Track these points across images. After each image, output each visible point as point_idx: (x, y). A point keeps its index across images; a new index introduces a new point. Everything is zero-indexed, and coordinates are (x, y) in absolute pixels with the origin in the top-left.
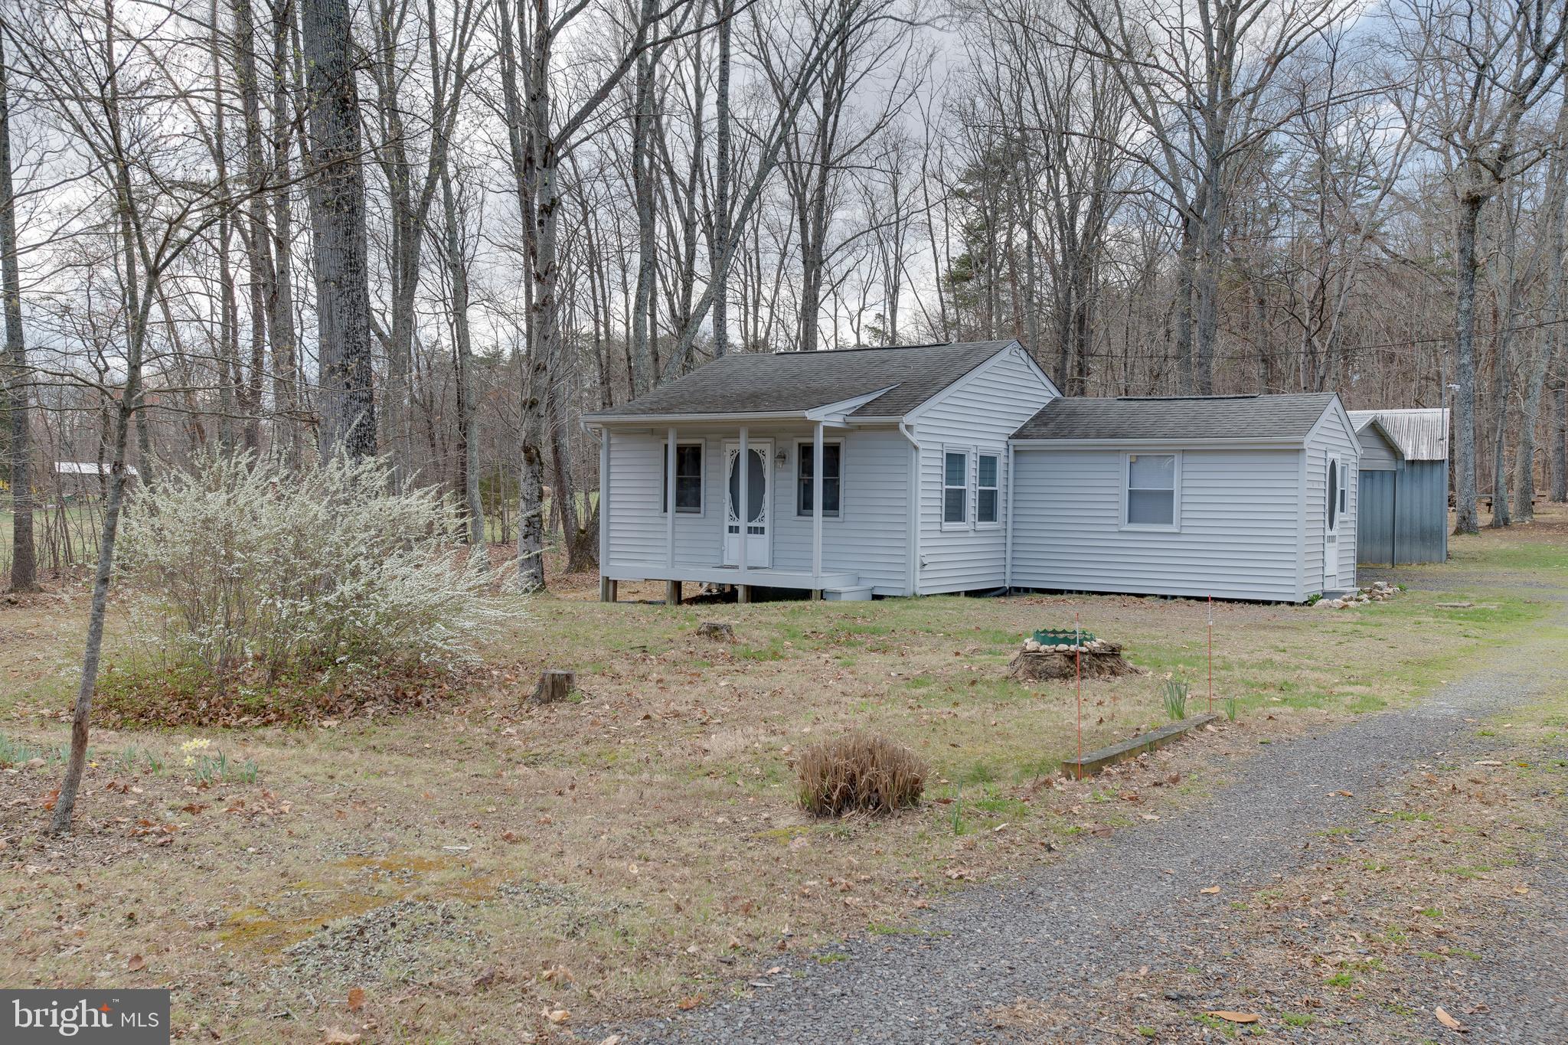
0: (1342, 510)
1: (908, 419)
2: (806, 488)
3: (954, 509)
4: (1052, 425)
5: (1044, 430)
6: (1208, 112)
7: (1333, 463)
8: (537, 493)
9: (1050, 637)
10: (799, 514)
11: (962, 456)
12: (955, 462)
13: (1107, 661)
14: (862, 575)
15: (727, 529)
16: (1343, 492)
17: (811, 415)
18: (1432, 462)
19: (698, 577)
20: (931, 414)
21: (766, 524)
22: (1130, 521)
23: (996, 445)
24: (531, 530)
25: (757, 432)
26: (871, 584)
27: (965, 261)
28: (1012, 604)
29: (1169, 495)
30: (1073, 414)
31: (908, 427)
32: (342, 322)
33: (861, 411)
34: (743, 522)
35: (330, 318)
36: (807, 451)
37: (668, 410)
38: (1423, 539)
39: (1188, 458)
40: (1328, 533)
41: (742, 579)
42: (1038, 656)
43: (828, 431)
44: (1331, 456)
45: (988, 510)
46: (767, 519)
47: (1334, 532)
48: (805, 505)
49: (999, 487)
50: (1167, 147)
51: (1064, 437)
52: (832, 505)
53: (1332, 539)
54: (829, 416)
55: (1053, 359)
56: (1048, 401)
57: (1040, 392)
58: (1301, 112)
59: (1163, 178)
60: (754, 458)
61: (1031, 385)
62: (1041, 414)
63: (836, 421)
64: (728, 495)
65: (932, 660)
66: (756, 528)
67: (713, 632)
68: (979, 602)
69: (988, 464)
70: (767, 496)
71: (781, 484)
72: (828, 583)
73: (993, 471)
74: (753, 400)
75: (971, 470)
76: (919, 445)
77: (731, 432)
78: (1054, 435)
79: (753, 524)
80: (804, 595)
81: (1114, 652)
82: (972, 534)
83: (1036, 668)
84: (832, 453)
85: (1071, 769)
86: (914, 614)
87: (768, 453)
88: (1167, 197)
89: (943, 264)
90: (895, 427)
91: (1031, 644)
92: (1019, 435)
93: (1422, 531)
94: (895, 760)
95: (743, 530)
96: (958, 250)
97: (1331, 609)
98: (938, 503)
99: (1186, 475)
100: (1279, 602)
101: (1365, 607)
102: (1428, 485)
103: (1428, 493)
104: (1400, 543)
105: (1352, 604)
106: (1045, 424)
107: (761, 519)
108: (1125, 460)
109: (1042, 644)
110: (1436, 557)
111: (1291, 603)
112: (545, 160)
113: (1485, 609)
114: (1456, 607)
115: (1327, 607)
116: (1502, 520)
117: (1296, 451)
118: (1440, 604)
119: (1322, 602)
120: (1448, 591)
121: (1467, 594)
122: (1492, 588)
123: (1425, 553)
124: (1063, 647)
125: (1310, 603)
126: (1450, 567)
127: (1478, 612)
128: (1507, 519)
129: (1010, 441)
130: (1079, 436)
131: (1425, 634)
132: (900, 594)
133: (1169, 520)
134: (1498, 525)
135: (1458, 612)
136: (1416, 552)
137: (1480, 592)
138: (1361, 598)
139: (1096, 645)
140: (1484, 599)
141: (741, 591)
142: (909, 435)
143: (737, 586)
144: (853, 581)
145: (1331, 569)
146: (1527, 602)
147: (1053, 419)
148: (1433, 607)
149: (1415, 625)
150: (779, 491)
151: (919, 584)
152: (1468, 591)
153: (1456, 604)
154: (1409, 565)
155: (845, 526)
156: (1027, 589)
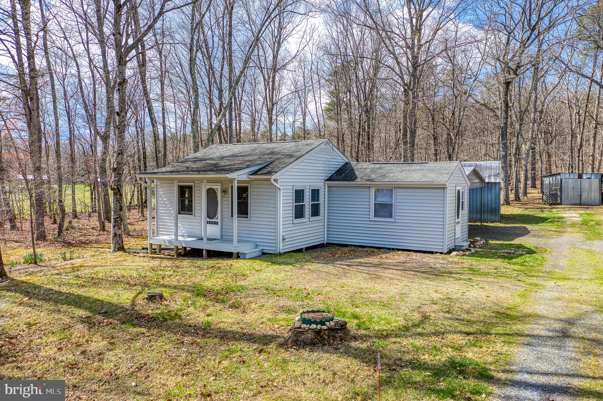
0: (462, 209)
3: (299, 213)
4: (343, 175)
5: (340, 177)
6: (412, 48)
7: (459, 191)
8: (119, 208)
10: (232, 216)
11: (303, 190)
12: (299, 194)
14: (258, 244)
16: (463, 202)
17: (230, 176)
18: (495, 183)
20: (287, 173)
21: (219, 220)
22: (375, 216)
23: (319, 183)
24: (116, 224)
25: (214, 181)
26: (262, 248)
29: (391, 205)
31: (275, 180)
33: (255, 173)
38: (492, 212)
39: (398, 190)
40: (457, 220)
41: (205, 247)
43: (239, 182)
44: (458, 188)
45: (315, 211)
46: (219, 218)
47: (459, 220)
49: (321, 201)
50: (398, 63)
51: (348, 180)
53: (458, 223)
54: (240, 176)
56: (343, 164)
58: (446, 49)
59: (397, 74)
60: (215, 192)
61: (335, 157)
62: (339, 170)
63: (243, 178)
66: (215, 222)
69: (315, 194)
70: (219, 208)
71: (225, 203)
72: (241, 250)
73: (318, 195)
75: (307, 196)
76: (280, 187)
78: (344, 180)
79: (213, 220)
80: (230, 254)
82: (308, 223)
84: (246, 190)
87: (219, 190)
88: (399, 81)
90: (269, 180)
92: (330, 179)
93: (491, 209)
97: (458, 257)
98: (291, 212)
99: (398, 197)
100: (436, 253)
101: (472, 255)
102: (493, 191)
103: (493, 195)
104: (484, 214)
105: (467, 253)
106: (341, 174)
107: (217, 219)
108: (373, 190)
109: (303, 323)
110: (497, 219)
111: (441, 253)
112: (120, 62)
113: (522, 255)
114: (509, 253)
115: (457, 255)
116: (517, 198)
117: (443, 188)
118: (503, 251)
119: (454, 253)
120: (504, 241)
121: (512, 242)
122: (521, 238)
123: (493, 218)
124: (313, 326)
125: (449, 252)
126: (503, 223)
127: (520, 258)
128: (519, 198)
129: (326, 182)
130: (353, 180)
131: (501, 280)
132: (273, 252)
133: (391, 217)
134: (516, 200)
135: (511, 258)
136: (489, 217)
137: (517, 241)
138: (470, 248)
139: (332, 323)
140: (520, 247)
141: (204, 253)
142: (275, 184)
143: (202, 250)
144: (254, 246)
145: (458, 235)
146: (537, 248)
147: (344, 172)
148: (500, 253)
149: (495, 271)
150: (224, 206)
151: (282, 248)
152: (512, 240)
153: (509, 251)
154: (487, 222)
155: (251, 222)
156: (333, 244)
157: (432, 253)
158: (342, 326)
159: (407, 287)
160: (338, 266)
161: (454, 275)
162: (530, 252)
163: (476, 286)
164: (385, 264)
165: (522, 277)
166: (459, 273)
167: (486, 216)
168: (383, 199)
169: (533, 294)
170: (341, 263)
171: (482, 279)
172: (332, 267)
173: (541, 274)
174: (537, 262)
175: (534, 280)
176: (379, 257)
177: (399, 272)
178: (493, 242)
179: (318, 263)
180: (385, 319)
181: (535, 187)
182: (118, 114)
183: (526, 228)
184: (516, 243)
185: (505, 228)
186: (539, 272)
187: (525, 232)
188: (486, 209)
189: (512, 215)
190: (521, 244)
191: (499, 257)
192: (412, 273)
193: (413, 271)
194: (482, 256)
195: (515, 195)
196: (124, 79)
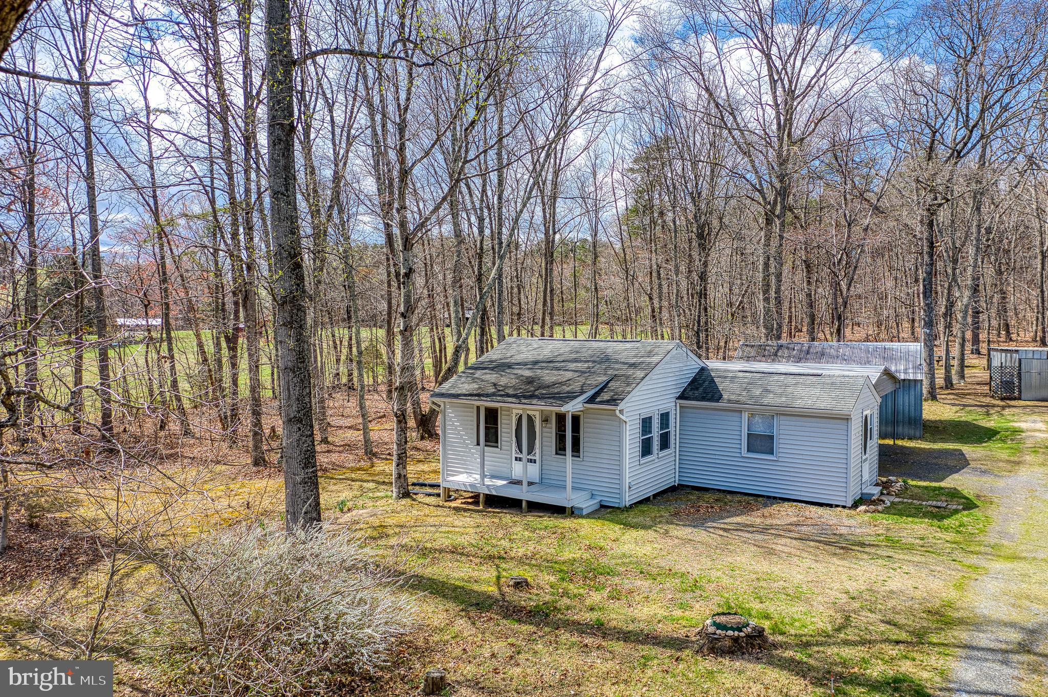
0: (871, 438)
1: (621, 406)
2: (561, 438)
3: (646, 449)
4: (701, 390)
5: (697, 393)
7: (866, 417)
10: (557, 454)
11: (651, 418)
12: (646, 424)
13: (756, 640)
14: (594, 493)
15: (514, 459)
16: (871, 426)
17: (565, 408)
18: (917, 381)
20: (633, 399)
21: (537, 458)
22: (748, 451)
23: (668, 403)
24: (401, 462)
26: (600, 499)
29: (772, 437)
31: (621, 412)
32: (295, 393)
33: (592, 400)
34: (524, 456)
35: (289, 389)
36: (560, 419)
37: (479, 396)
38: (910, 423)
39: (782, 418)
40: (863, 457)
41: (525, 497)
42: (715, 638)
43: (574, 415)
44: (865, 413)
45: (665, 443)
46: (537, 455)
47: (867, 455)
48: (561, 449)
49: (671, 429)
51: (709, 400)
52: (576, 451)
53: (866, 461)
54: (573, 408)
56: (697, 371)
57: (693, 366)
60: (530, 420)
61: (688, 363)
62: (694, 380)
63: (579, 408)
64: (514, 439)
66: (531, 460)
69: (665, 417)
70: (537, 441)
71: (546, 437)
72: (575, 502)
73: (668, 420)
75: (655, 424)
76: (627, 420)
78: (703, 399)
79: (529, 457)
81: (761, 636)
82: (657, 461)
84: (576, 421)
87: (537, 417)
90: (613, 412)
92: (682, 396)
93: (910, 418)
95: (525, 460)
97: (869, 514)
98: (638, 449)
99: (781, 427)
100: (837, 506)
101: (887, 511)
102: (912, 392)
103: (912, 398)
104: (898, 426)
105: (880, 508)
106: (697, 389)
107: (534, 455)
108: (745, 416)
109: (718, 629)
110: (918, 434)
111: (844, 507)
112: (405, 246)
113: (956, 511)
114: (939, 507)
115: (866, 511)
116: (949, 384)
117: (847, 419)
118: (930, 503)
119: (863, 508)
120: (931, 481)
121: (943, 484)
122: (956, 476)
123: (912, 432)
124: (730, 633)
125: (855, 505)
126: (926, 441)
127: (954, 517)
128: (952, 384)
129: (678, 401)
130: (717, 401)
131: (931, 559)
132: (617, 506)
133: (771, 452)
134: (947, 388)
135: (941, 518)
136: (906, 430)
137: (949, 483)
138: (883, 498)
139: (749, 630)
140: (954, 494)
141: (524, 504)
142: (621, 416)
143: (521, 501)
144: (589, 496)
145: (866, 477)
146: (978, 496)
147: (701, 385)
148: (927, 506)
149: (921, 542)
150: (544, 439)
151: (628, 499)
152: (942, 480)
153: (939, 504)
154: (903, 439)
155: (583, 463)
156: (688, 486)
157: (831, 506)
158: (760, 632)
159: (812, 571)
160: (711, 530)
161: (867, 550)
162: (969, 505)
163: (899, 570)
164: (771, 526)
165: (958, 555)
166: (873, 545)
167: (900, 429)
168: (760, 428)
169: (972, 583)
170: (715, 525)
171: (906, 557)
172: (703, 533)
173: (982, 549)
174: (978, 526)
175: (973, 560)
176: (759, 513)
177: (794, 542)
178: (914, 483)
179: (683, 525)
180: (799, 620)
181: (979, 354)
182: (403, 315)
183: (963, 454)
184: (948, 486)
185: (930, 452)
186: (981, 545)
187: (960, 463)
188: (901, 417)
189: (941, 421)
190: (955, 489)
191: (925, 515)
192: (812, 544)
193: (813, 541)
194: (901, 514)
195: (945, 380)
196: (411, 269)
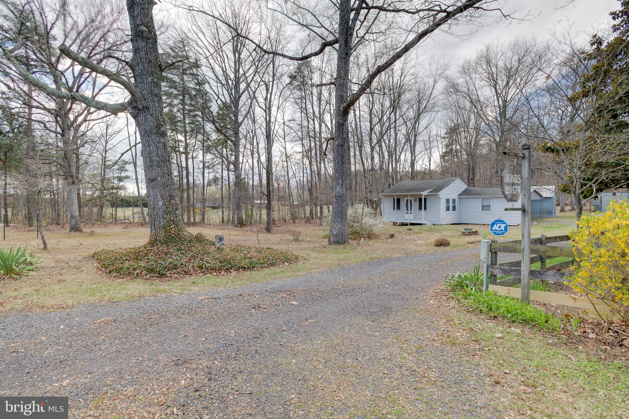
1: (439, 193)
2: (420, 205)
3: (448, 209)
5: (465, 194)
9: (465, 229)
10: (419, 210)
11: (449, 199)
12: (448, 201)
13: (476, 233)
14: (431, 221)
15: (405, 213)
17: (422, 193)
18: (550, 198)
19: (399, 221)
20: (444, 192)
22: (482, 211)
23: (455, 197)
25: (411, 196)
26: (433, 222)
27: (446, 152)
28: (459, 226)
29: (490, 205)
30: (470, 191)
31: (439, 195)
33: (430, 192)
36: (420, 200)
37: (395, 192)
39: (493, 199)
41: (409, 222)
42: (464, 232)
43: (425, 196)
45: (454, 209)
46: (413, 211)
48: (420, 208)
49: (456, 205)
51: (469, 195)
52: (425, 208)
54: (425, 193)
55: (466, 181)
57: (464, 187)
60: (411, 201)
61: (462, 185)
62: (464, 191)
63: (426, 194)
64: (405, 206)
65: (446, 234)
67: (410, 229)
68: (453, 226)
69: (454, 201)
70: (413, 207)
71: (416, 205)
72: (425, 222)
74: (410, 190)
75: (451, 202)
76: (441, 198)
77: (407, 196)
78: (467, 195)
79: (410, 212)
80: (421, 224)
81: (477, 232)
82: (451, 213)
83: (464, 234)
84: (425, 199)
85: (468, 243)
86: (442, 227)
87: (413, 200)
89: (441, 153)
90: (436, 194)
91: (463, 230)
92: (460, 195)
94: (446, 240)
96: (444, 150)
98: (445, 208)
99: (493, 202)
100: (511, 226)
108: (481, 200)
111: (514, 226)
129: (458, 196)
130: (472, 195)
132: (438, 224)
133: (490, 211)
147: (466, 192)
151: (442, 223)
154: (545, 218)
155: (428, 212)
157: (509, 226)
168: (486, 204)
